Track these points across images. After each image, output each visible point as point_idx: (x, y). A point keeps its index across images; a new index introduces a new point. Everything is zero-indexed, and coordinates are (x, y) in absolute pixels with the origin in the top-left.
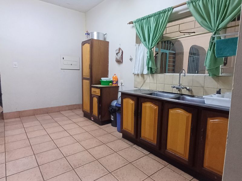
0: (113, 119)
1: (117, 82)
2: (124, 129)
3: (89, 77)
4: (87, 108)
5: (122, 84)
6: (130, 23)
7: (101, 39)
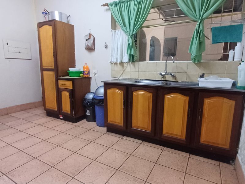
0: (89, 114)
1: (89, 73)
2: (109, 122)
3: (53, 68)
4: (52, 104)
5: (95, 74)
6: (104, 5)
7: (65, 21)
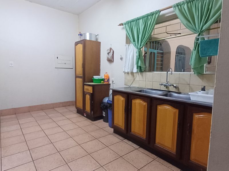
0: (104, 115)
1: (108, 80)
2: (115, 124)
3: (82, 76)
4: (80, 105)
5: (113, 82)
6: (120, 25)
7: (93, 39)
